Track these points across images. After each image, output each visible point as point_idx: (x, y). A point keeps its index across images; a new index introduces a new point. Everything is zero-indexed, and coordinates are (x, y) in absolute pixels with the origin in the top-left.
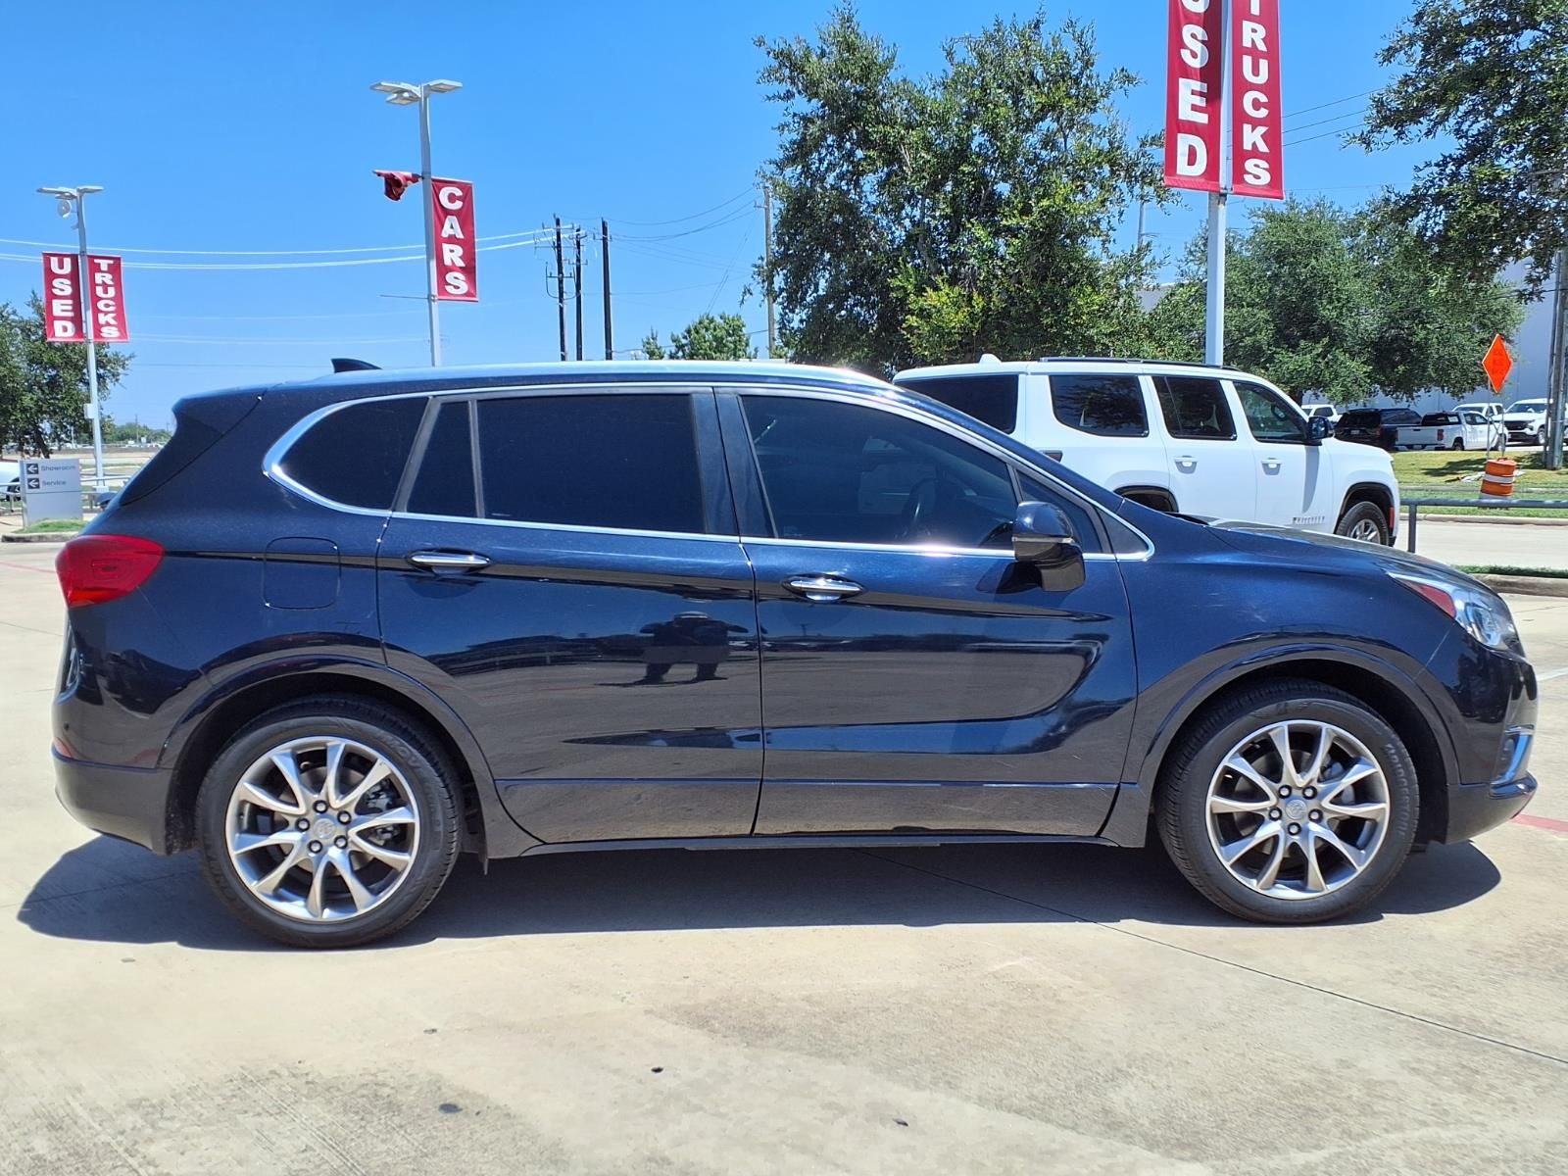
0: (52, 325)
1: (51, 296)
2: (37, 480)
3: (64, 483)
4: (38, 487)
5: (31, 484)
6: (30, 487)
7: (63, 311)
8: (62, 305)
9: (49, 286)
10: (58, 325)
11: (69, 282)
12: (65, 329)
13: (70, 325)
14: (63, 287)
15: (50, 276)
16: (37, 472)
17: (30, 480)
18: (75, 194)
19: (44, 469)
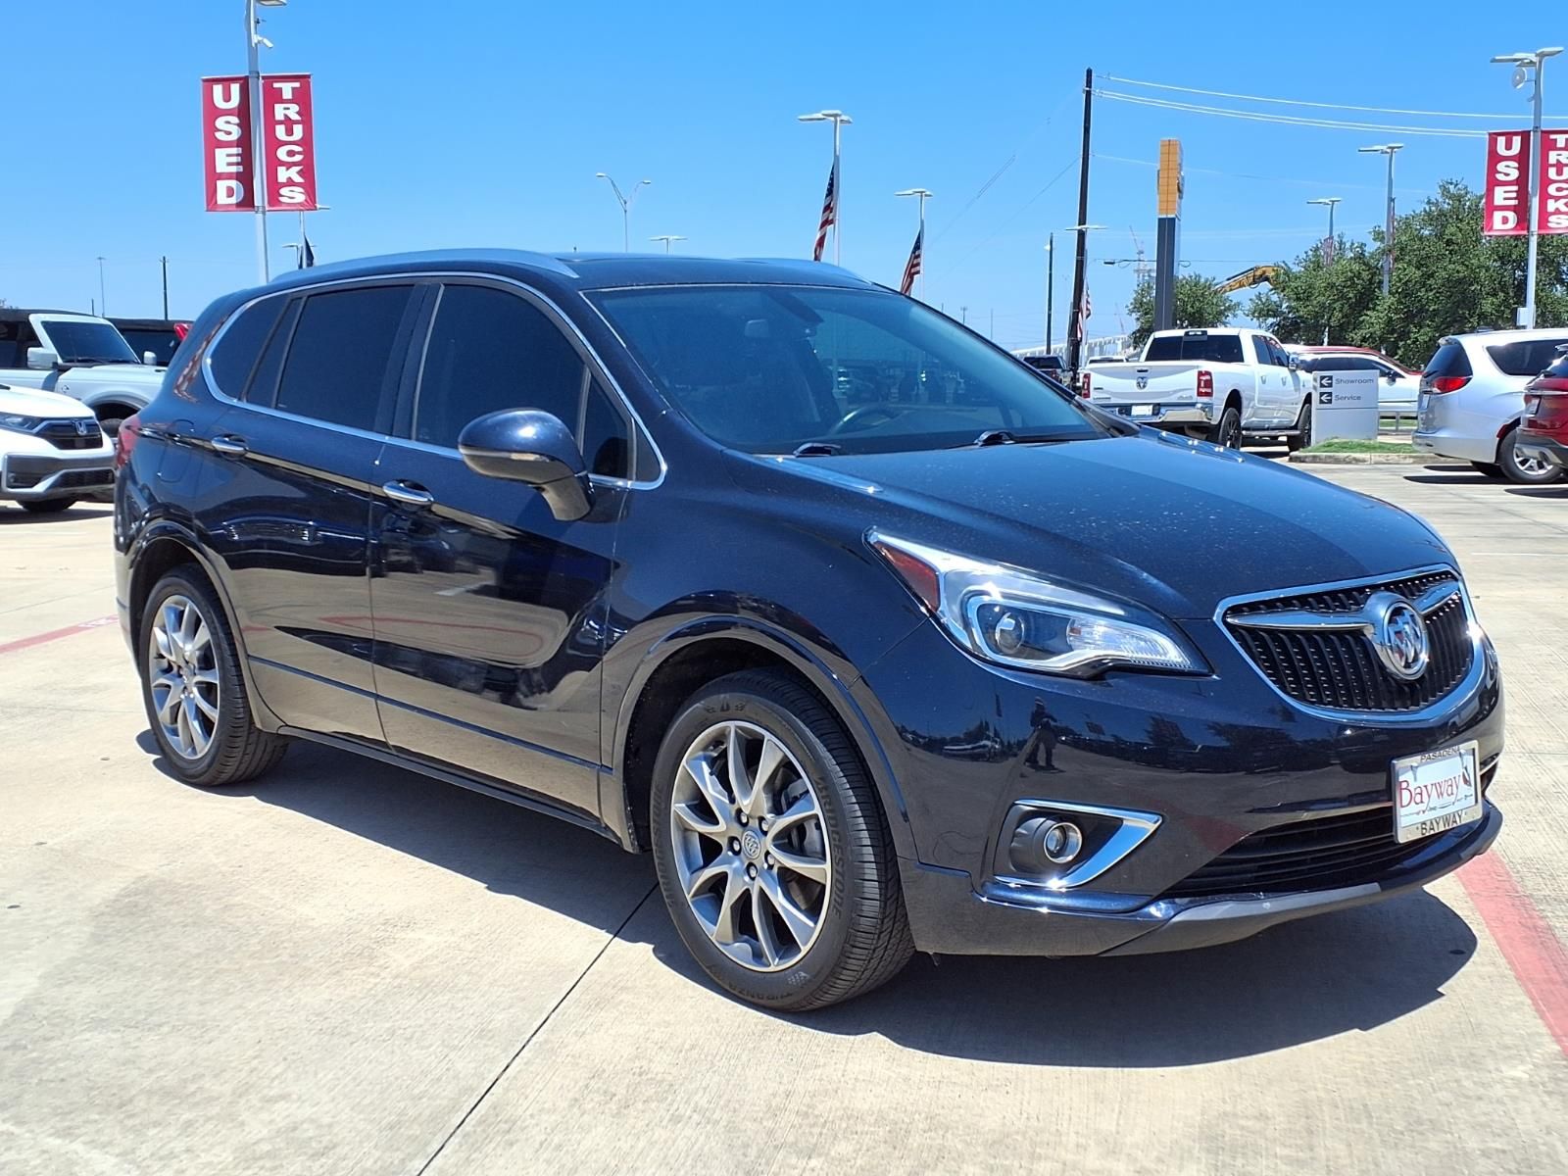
0: (1491, 216)
1: (1493, 183)
2: (1330, 394)
3: (1359, 398)
4: (1330, 401)
5: (1324, 398)
6: (1322, 402)
7: (1505, 199)
8: (1505, 192)
9: (1492, 170)
10: (1498, 216)
11: (1516, 165)
12: (1505, 220)
13: (1511, 216)
14: (1509, 171)
15: (1494, 158)
16: (1330, 385)
17: (1322, 394)
18: (1535, 59)
19: (1339, 381)
